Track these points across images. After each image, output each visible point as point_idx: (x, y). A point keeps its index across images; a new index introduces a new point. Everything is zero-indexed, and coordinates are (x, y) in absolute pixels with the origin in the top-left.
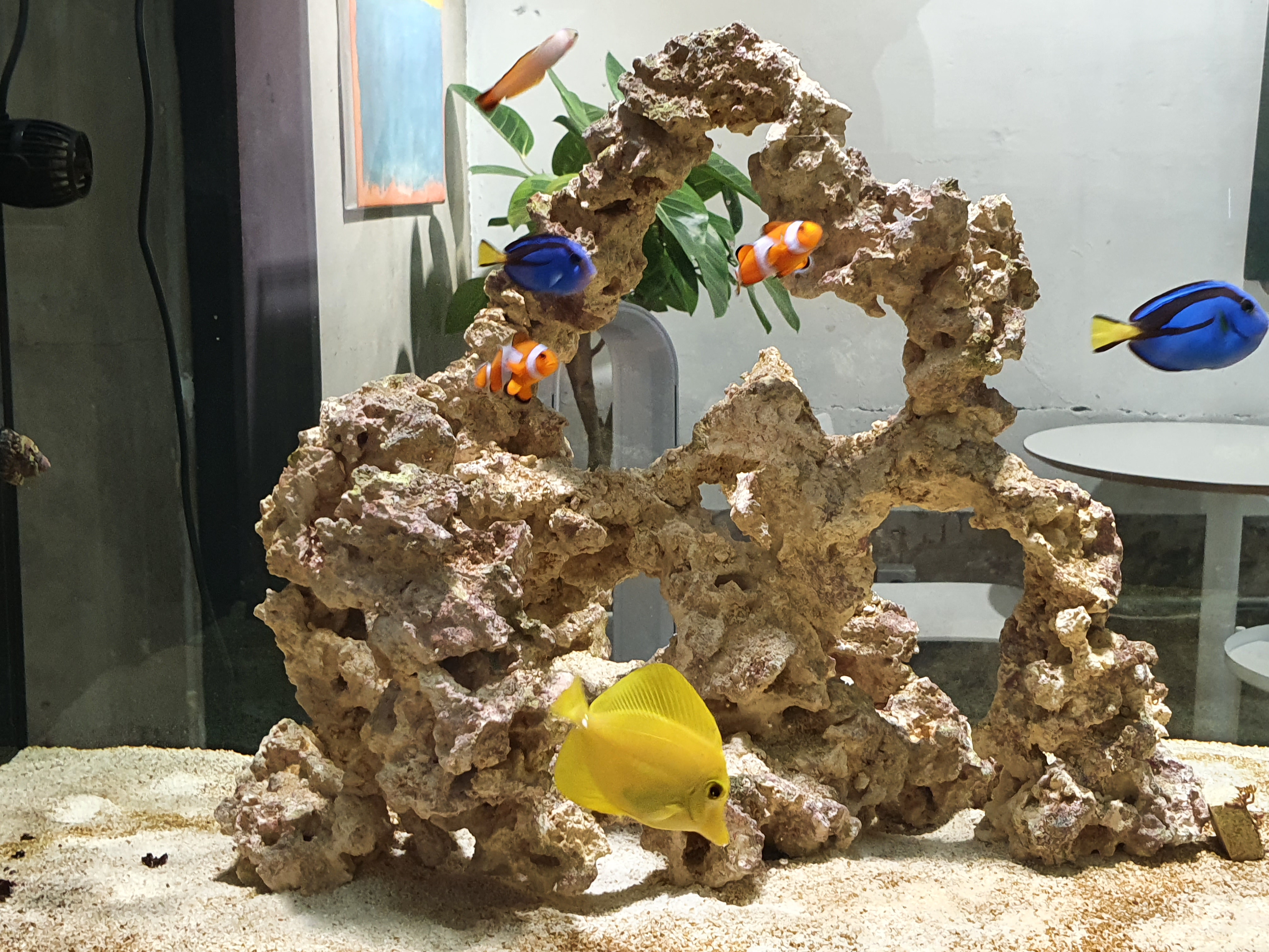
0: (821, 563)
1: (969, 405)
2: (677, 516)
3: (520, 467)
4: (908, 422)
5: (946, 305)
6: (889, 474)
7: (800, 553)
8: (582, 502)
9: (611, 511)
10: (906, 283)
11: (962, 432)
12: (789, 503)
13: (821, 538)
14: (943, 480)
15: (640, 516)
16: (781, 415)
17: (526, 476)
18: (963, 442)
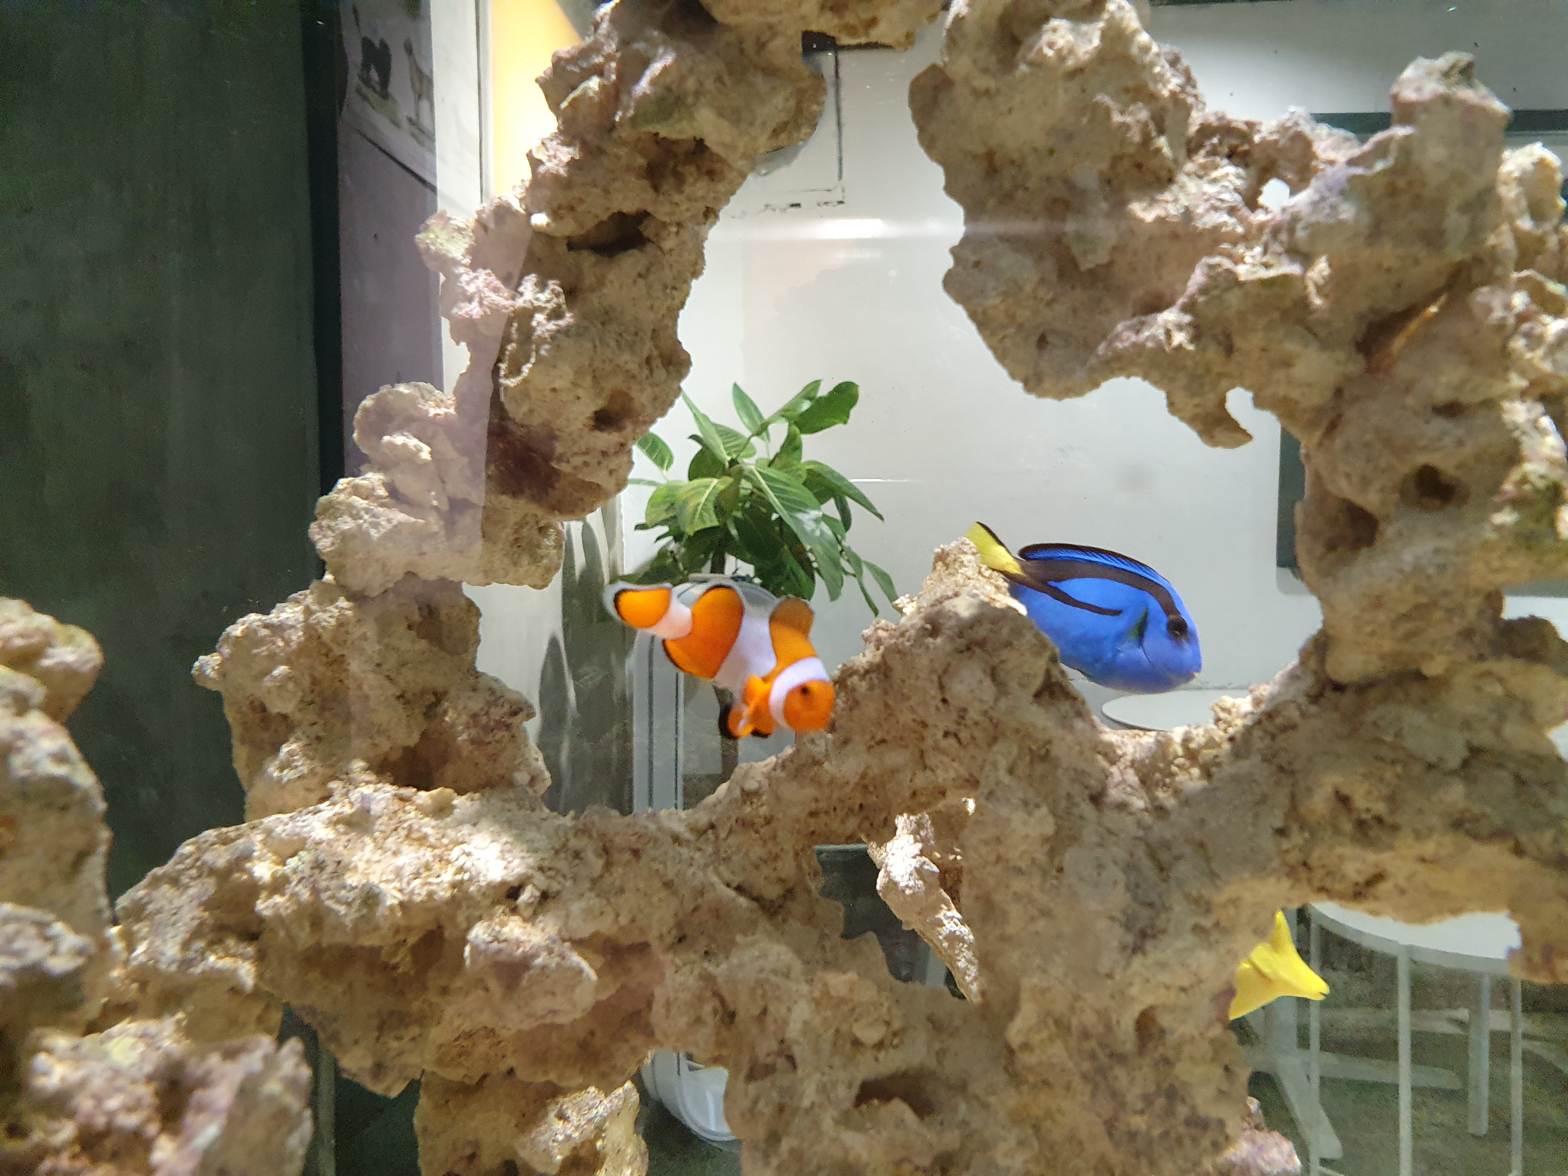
0: (1119, 1058)
1: (1482, 658)
2: (764, 924)
3: (412, 815)
4: (1315, 698)
5: (1442, 395)
6: (1281, 832)
7: (1062, 1027)
8: (545, 896)
9: (609, 918)
10: (1325, 345)
11: (1467, 724)
12: (1031, 901)
13: (1121, 995)
14: (1429, 848)
15: (679, 925)
16: (1001, 687)
17: (423, 840)
18: (1475, 751)
